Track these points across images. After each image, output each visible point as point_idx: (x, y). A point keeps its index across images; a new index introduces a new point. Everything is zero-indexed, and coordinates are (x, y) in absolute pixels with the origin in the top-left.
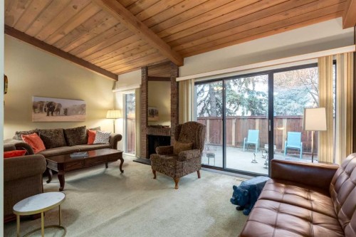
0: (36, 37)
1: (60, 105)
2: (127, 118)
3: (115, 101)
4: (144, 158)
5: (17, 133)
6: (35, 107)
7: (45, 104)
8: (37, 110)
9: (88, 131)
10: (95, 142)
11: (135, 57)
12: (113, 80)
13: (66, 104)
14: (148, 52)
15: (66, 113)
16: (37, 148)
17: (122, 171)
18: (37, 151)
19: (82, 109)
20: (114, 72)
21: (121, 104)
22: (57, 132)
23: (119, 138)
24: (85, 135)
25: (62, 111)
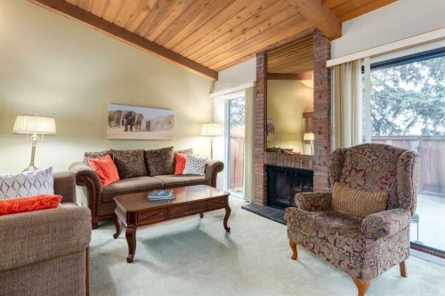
0: (116, 23)
1: (141, 116)
2: (230, 137)
3: (213, 111)
4: (260, 203)
5: (86, 155)
6: (111, 119)
7: (123, 114)
8: (113, 123)
9: (176, 154)
10: (184, 172)
11: (248, 35)
12: (211, 79)
13: (148, 114)
14: (273, 21)
15: (148, 127)
16: (108, 177)
17: (228, 230)
18: (107, 182)
19: (169, 121)
20: (213, 68)
21: (221, 114)
22: (136, 154)
23: (219, 167)
24: (172, 160)
25: (144, 125)
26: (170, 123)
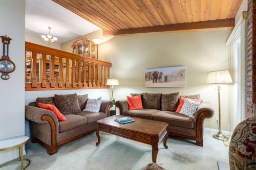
7: (152, 73)
8: (147, 79)
9: (180, 98)
10: (180, 112)
13: (166, 72)
15: (166, 80)
16: (133, 106)
22: (155, 96)
25: (163, 79)
26: (182, 75)
